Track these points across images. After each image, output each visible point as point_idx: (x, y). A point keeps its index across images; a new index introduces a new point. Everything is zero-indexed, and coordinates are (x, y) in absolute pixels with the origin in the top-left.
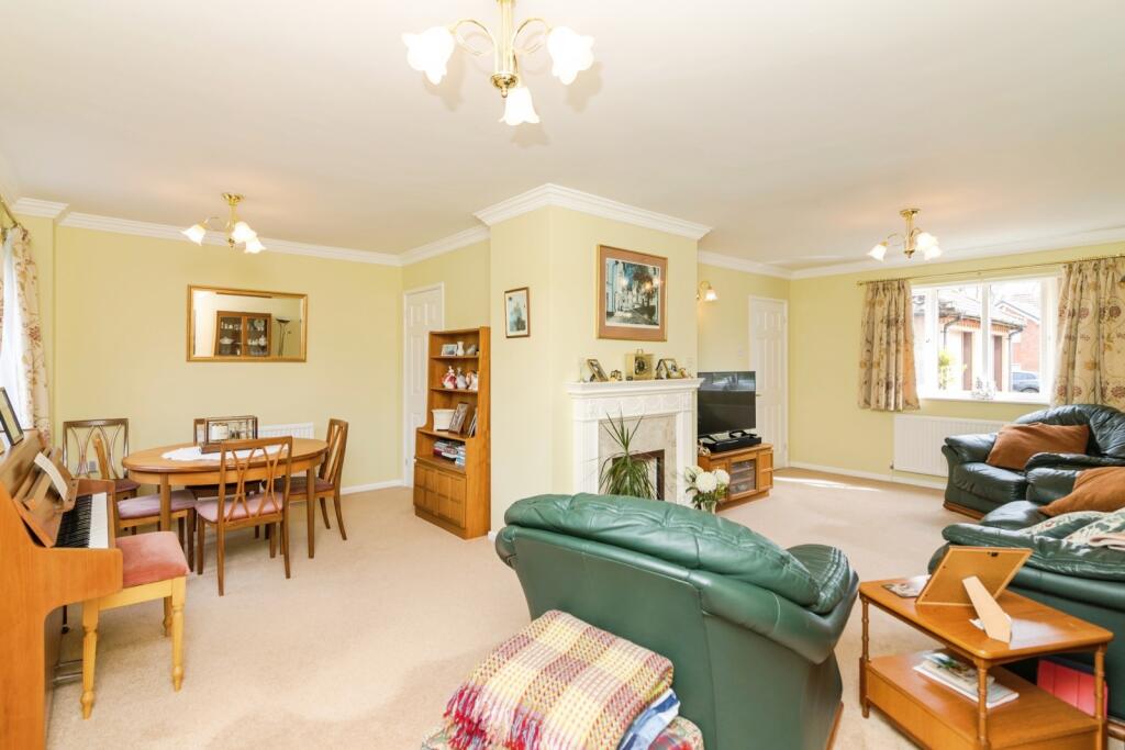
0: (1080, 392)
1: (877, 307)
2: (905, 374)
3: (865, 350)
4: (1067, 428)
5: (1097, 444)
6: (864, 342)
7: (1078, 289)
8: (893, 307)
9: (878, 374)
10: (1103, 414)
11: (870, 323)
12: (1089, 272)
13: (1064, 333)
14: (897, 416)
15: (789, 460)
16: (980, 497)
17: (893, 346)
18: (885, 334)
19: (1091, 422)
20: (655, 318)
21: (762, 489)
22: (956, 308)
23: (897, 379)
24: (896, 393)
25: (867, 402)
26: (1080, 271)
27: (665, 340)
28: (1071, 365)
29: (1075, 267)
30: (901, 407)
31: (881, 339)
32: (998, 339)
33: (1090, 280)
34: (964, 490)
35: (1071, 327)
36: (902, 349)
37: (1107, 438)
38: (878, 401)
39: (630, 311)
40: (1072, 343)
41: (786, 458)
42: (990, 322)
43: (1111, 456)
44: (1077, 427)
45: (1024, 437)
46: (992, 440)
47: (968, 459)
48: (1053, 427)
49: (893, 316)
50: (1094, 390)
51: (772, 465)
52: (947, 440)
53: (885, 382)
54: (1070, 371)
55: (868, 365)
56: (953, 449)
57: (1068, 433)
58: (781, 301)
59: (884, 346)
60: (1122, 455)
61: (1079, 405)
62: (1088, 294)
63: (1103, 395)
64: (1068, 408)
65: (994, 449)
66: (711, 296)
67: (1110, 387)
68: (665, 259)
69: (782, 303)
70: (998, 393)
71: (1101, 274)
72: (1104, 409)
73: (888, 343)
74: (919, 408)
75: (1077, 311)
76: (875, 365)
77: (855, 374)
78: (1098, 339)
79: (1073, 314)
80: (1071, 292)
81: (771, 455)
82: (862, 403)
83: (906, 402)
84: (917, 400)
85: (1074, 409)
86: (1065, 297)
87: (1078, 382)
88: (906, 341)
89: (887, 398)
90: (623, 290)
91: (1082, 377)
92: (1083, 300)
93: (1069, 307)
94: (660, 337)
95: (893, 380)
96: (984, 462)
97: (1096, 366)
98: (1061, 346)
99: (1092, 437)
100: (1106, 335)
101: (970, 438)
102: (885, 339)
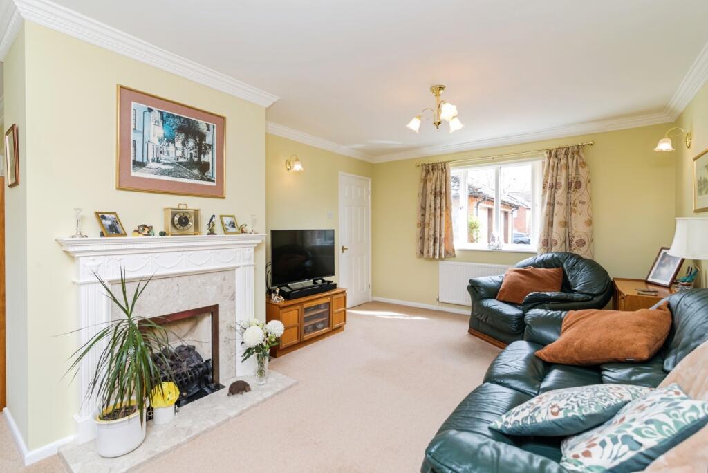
0: (556, 244)
1: (428, 183)
2: (447, 232)
3: (420, 214)
4: (548, 270)
5: (569, 282)
6: (420, 209)
7: (555, 168)
8: (438, 183)
9: (429, 232)
10: (573, 259)
11: (424, 195)
12: (562, 156)
13: (546, 200)
14: (441, 262)
15: (372, 295)
16: (492, 327)
17: (438, 211)
18: (433, 202)
19: (565, 266)
20: (209, 174)
21: (336, 326)
22: (484, 192)
23: (440, 236)
24: (440, 246)
25: (422, 253)
26: (556, 156)
27: (224, 198)
28: (551, 224)
29: (553, 153)
30: (443, 256)
31: (430, 206)
32: (506, 213)
33: (563, 162)
34: (482, 321)
35: (551, 196)
36: (444, 213)
37: (576, 278)
38: (428, 252)
39: (172, 164)
40: (551, 208)
41: (370, 293)
42: (500, 202)
43: (579, 292)
44: (555, 269)
45: (520, 277)
46: (500, 280)
47: (484, 296)
48: (540, 269)
49: (438, 190)
50: (565, 242)
51: (345, 306)
52: (471, 281)
53: (433, 237)
54: (550, 229)
55: (423, 225)
56: (474, 287)
57: (548, 274)
58: (367, 178)
59: (433, 211)
60: (586, 291)
61: (556, 253)
62: (561, 171)
63: (570, 246)
64: (550, 255)
65: (502, 287)
66: (298, 167)
67: (575, 240)
68: (224, 118)
69: (368, 180)
70: (505, 245)
71: (569, 158)
72: (573, 256)
73: (435, 209)
74: (455, 256)
75: (554, 184)
76: (427, 225)
77: (414, 232)
78: (567, 204)
79: (552, 187)
80: (550, 171)
81: (345, 297)
82: (419, 253)
83: (447, 253)
84: (454, 251)
85: (553, 256)
86: (547, 175)
87: (555, 236)
88: (447, 208)
89: (434, 250)
90: (160, 140)
91: (558, 233)
92: (558, 177)
93: (549, 182)
94: (219, 194)
95: (438, 237)
96: (495, 298)
97: (566, 224)
98: (544, 209)
99: (565, 277)
100: (572, 202)
101: (485, 279)
102: (433, 208)
